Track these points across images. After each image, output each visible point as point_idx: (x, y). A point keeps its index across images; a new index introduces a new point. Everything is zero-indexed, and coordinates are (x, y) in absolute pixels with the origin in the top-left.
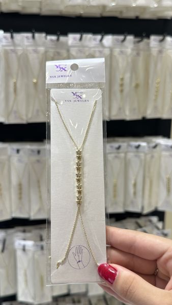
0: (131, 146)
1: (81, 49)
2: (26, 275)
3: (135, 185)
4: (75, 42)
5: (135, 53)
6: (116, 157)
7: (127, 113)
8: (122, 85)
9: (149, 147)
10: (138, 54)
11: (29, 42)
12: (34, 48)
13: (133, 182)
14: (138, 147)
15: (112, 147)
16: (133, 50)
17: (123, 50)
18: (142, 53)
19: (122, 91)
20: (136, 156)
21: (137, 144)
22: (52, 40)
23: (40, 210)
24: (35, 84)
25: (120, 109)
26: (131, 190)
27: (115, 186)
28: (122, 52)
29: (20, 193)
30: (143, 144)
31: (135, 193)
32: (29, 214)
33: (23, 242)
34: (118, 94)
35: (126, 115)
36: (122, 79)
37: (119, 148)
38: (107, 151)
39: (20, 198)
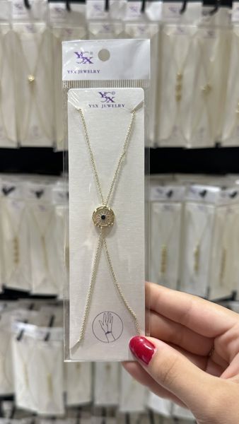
0: (193, 191)
1: (107, 24)
2: (26, 373)
3: (197, 255)
4: (98, 12)
5: (205, 31)
6: (167, 208)
7: (188, 136)
8: (179, 88)
9: (223, 195)
10: (211, 34)
11: (20, 14)
12: (28, 24)
13: (195, 249)
14: (204, 194)
15: (160, 191)
16: (201, 26)
17: (182, 26)
18: (218, 32)
19: (179, 98)
20: (201, 208)
21: (201, 188)
22: (57, 10)
23: (45, 281)
24: (32, 84)
25: (175, 129)
26: (191, 262)
27: (165, 254)
28: (181, 30)
29: (17, 254)
30: (214, 190)
31: (197, 268)
32: (30, 285)
33: (22, 326)
34: (173, 103)
35: (185, 139)
36: (180, 78)
37: (170, 194)
38: (152, 198)
39: (17, 261)
